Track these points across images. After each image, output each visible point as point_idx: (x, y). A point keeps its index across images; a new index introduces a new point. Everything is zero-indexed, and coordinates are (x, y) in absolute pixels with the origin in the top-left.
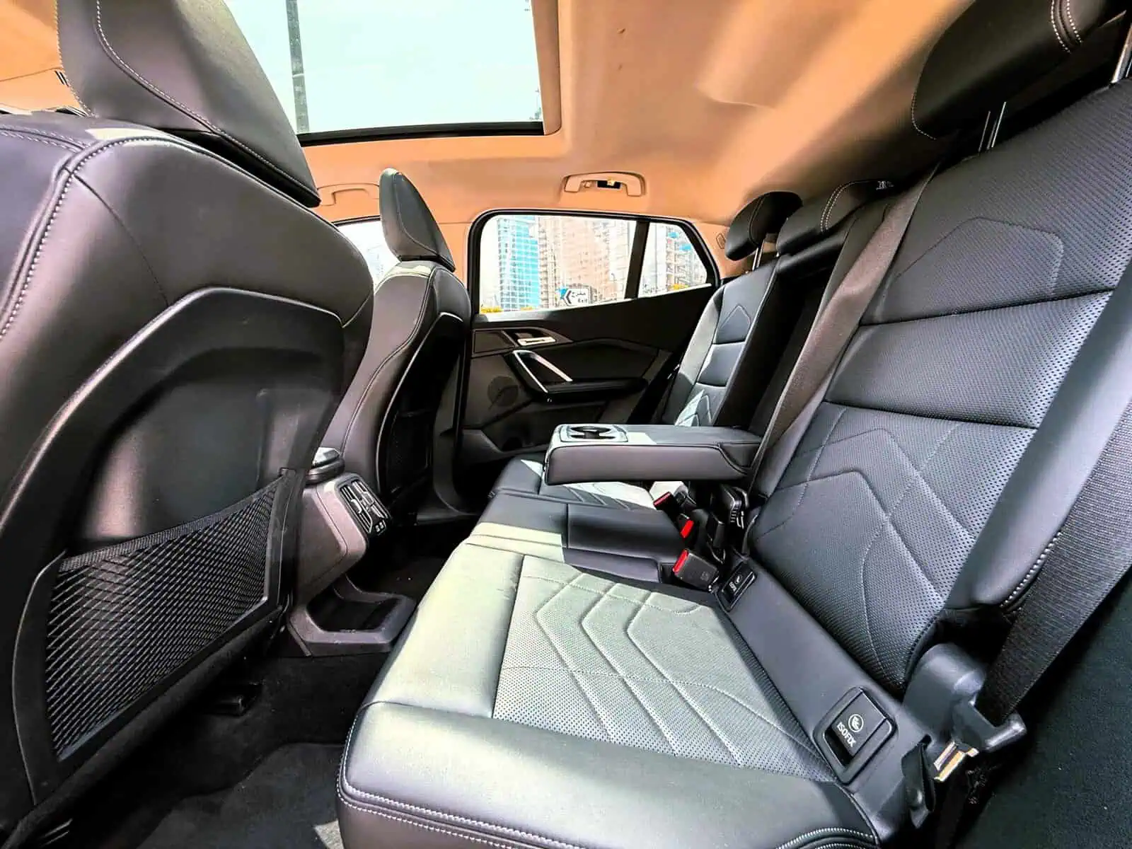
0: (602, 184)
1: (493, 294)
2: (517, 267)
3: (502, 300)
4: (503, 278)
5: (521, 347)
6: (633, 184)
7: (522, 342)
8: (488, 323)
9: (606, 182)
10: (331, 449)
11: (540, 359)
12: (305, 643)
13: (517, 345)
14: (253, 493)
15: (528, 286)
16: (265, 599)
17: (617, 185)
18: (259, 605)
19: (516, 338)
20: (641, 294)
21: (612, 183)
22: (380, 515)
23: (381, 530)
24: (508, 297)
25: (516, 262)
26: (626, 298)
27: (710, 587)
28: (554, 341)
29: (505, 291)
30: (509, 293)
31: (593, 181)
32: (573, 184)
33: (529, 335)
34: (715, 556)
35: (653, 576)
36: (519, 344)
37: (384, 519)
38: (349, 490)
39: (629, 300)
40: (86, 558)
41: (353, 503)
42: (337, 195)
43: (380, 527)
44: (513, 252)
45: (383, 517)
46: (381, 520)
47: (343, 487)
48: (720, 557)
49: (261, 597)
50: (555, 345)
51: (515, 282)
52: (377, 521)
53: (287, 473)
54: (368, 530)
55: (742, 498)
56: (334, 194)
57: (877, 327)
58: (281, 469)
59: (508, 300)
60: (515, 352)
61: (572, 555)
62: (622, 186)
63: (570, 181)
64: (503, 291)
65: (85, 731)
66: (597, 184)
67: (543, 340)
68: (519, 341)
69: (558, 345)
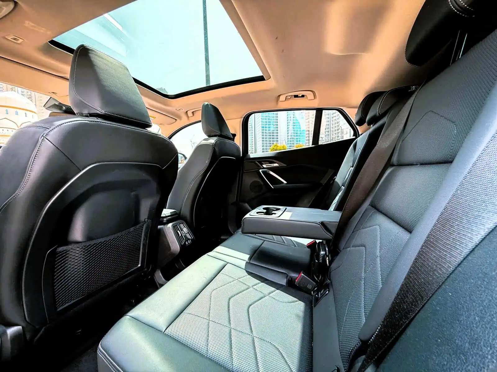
0: (296, 96)
1: (284, 139)
2: (295, 127)
3: (288, 141)
4: (289, 132)
5: (264, 168)
6: (310, 95)
7: (264, 166)
8: (250, 158)
9: (298, 95)
10: (175, 210)
11: (271, 173)
12: (158, 283)
13: (262, 167)
14: (131, 227)
15: (300, 135)
16: (139, 265)
17: (303, 96)
18: (137, 267)
19: (262, 164)
20: (320, 143)
21: (301, 95)
22: (189, 237)
23: (188, 243)
24: (291, 140)
25: (295, 124)
26: (312, 145)
27: (312, 292)
28: (278, 165)
29: (289, 137)
30: (291, 138)
31: (291, 96)
32: (282, 98)
33: (268, 163)
34: (315, 277)
35: (284, 282)
36: (263, 167)
37: (191, 239)
38: (178, 227)
39: (313, 146)
40: (65, 248)
41: (178, 232)
42: (194, 113)
43: (188, 242)
44: (294, 120)
45: (191, 238)
46: (189, 239)
47: (175, 226)
48: (318, 278)
49: (138, 265)
50: (279, 167)
51: (294, 133)
52: (187, 239)
53: (147, 221)
54: (182, 243)
55: (325, 250)
56: (193, 112)
57: (394, 167)
58: (145, 219)
59: (291, 141)
60: (261, 170)
61: (250, 266)
62: (305, 96)
63: (281, 97)
64: (288, 137)
65: (67, 303)
66: (293, 97)
67: (273, 165)
68: (263, 165)
69: (280, 167)
